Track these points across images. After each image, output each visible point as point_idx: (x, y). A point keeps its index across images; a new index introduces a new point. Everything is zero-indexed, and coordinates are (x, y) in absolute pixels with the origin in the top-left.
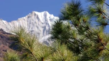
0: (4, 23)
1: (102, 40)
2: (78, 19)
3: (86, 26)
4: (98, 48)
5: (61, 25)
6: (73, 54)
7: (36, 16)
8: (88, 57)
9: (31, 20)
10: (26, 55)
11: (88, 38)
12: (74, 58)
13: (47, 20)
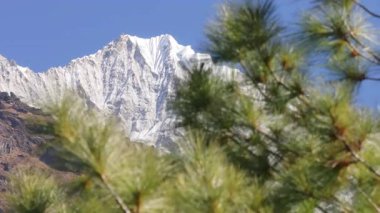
0: (21, 75)
1: (346, 133)
2: (266, 60)
3: (292, 83)
4: (331, 158)
5: (207, 80)
6: (248, 180)
7: (133, 51)
8: (297, 192)
9: (114, 65)
10: (83, 185)
11: (299, 125)
12: (251, 195)
13: (171, 66)
